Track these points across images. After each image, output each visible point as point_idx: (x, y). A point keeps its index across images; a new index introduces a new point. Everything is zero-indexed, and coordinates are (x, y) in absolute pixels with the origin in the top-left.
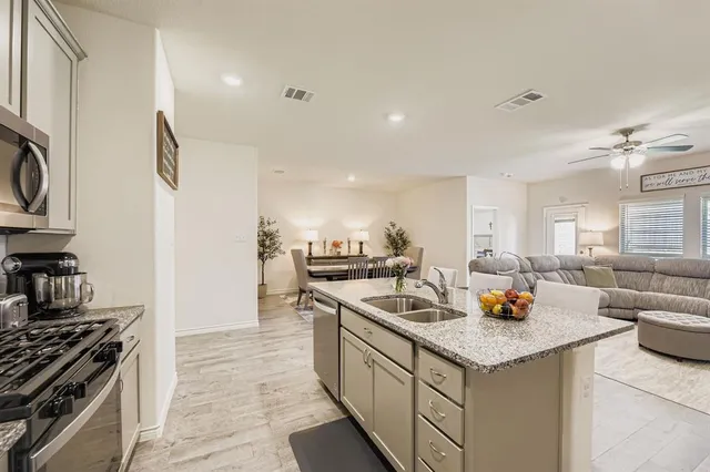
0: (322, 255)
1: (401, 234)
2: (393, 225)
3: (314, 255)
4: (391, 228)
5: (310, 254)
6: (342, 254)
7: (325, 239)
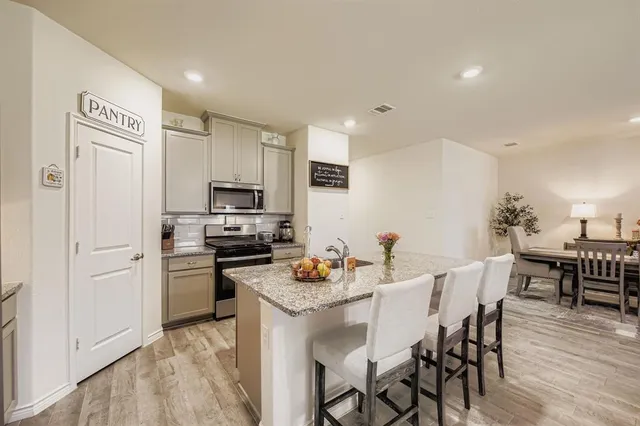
3: (591, 236)
5: (584, 235)
7: (620, 215)
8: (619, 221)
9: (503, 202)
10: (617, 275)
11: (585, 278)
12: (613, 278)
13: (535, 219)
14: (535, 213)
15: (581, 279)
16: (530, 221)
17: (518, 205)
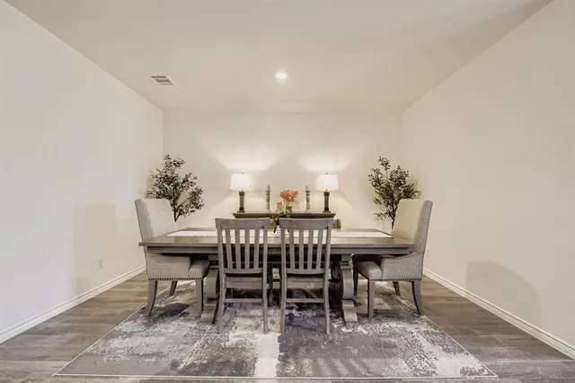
0: (263, 210)
1: (399, 179)
2: (386, 164)
3: (248, 210)
4: (382, 169)
5: (242, 209)
6: (295, 211)
7: (269, 187)
8: (268, 193)
9: (162, 168)
10: (261, 266)
11: (228, 275)
12: (256, 270)
13: (200, 191)
14: (199, 184)
15: (223, 277)
16: (194, 193)
17: (180, 173)
